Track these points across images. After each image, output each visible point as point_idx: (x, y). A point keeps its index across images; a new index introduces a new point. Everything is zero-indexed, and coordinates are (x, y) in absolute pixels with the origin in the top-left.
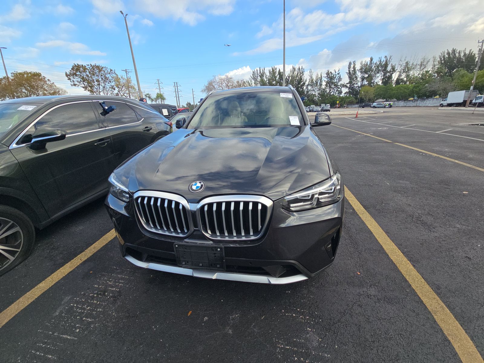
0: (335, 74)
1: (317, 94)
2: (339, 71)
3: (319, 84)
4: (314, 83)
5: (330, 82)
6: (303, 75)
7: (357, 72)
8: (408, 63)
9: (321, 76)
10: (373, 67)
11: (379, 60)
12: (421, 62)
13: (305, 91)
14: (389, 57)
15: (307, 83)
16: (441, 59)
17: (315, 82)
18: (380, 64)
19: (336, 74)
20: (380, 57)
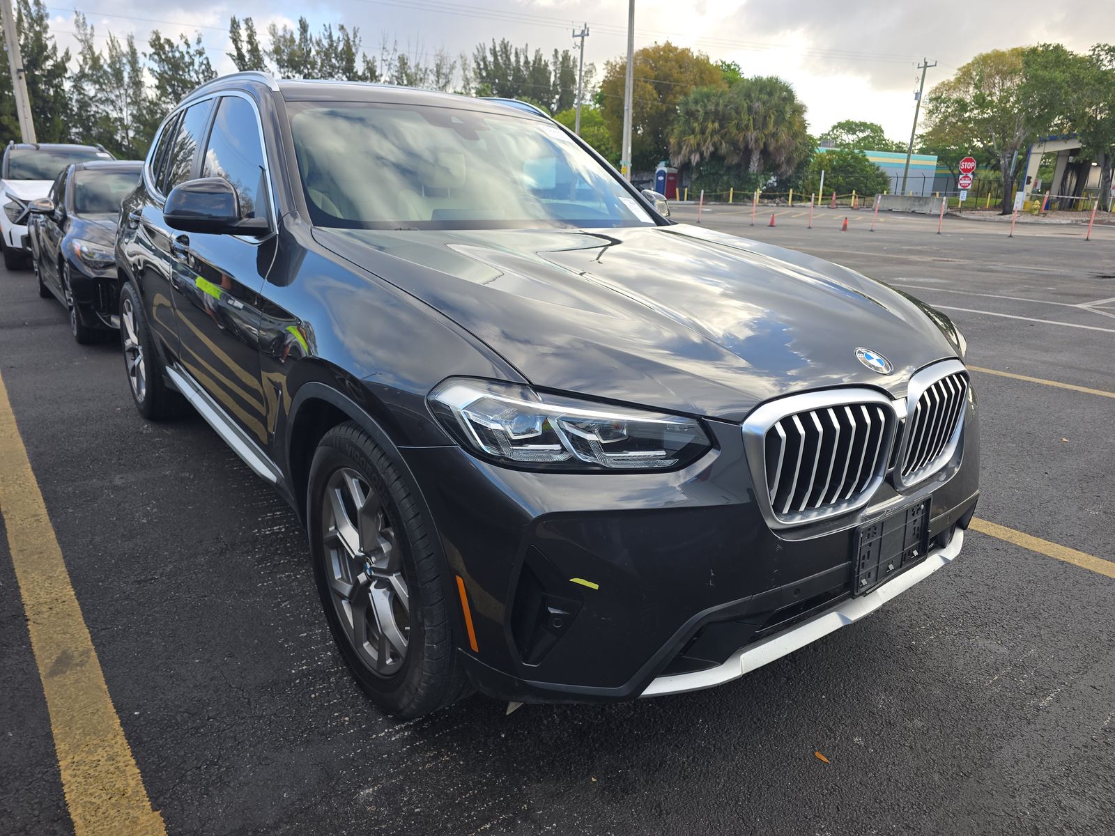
0: (188, 53)
1: (128, 120)
2: (199, 41)
3: (130, 78)
4: (105, 72)
5: (173, 78)
6: (45, 28)
7: (267, 60)
8: (406, 61)
9: (133, 52)
10: (313, 53)
11: (327, 34)
12: (437, 65)
13: (71, 99)
14: (353, 33)
15: (73, 67)
16: (479, 65)
17: (109, 70)
18: (331, 46)
19: (192, 51)
20: (328, 26)
